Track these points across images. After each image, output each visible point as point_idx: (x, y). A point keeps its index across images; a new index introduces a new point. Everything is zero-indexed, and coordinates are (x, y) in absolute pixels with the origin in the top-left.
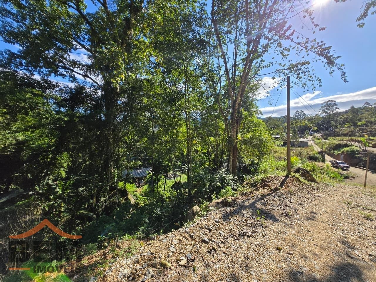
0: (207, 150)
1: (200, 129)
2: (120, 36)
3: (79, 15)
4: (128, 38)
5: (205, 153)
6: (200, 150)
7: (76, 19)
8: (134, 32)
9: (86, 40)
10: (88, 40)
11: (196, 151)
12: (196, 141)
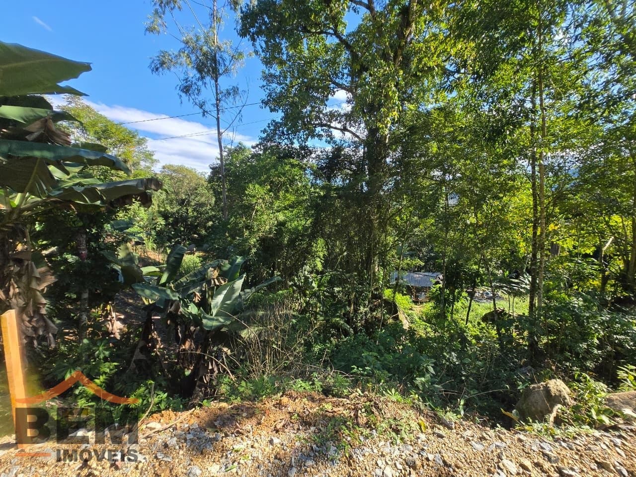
0: (593, 249)
1: (575, 195)
2: (391, 46)
3: (338, 44)
4: (406, 42)
5: (586, 256)
6: (571, 248)
7: (336, 51)
8: (416, 27)
9: (345, 76)
10: (348, 75)
11: (555, 249)
12: (557, 225)
